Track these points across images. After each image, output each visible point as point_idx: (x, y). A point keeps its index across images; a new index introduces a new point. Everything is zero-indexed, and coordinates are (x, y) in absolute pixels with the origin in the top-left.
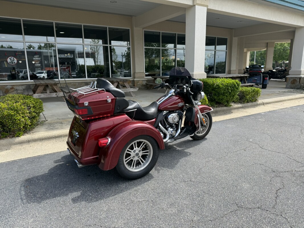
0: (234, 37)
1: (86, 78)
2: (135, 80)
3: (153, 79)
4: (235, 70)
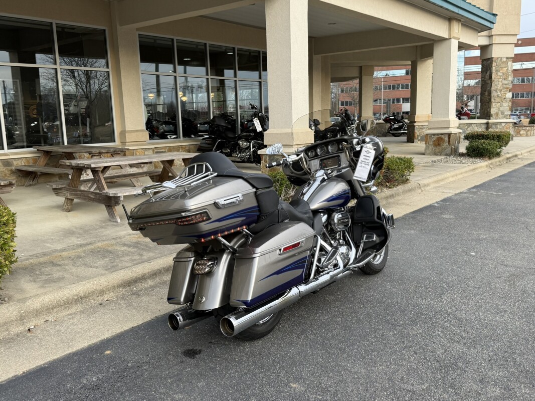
0: (315, 55)
2: (126, 148)
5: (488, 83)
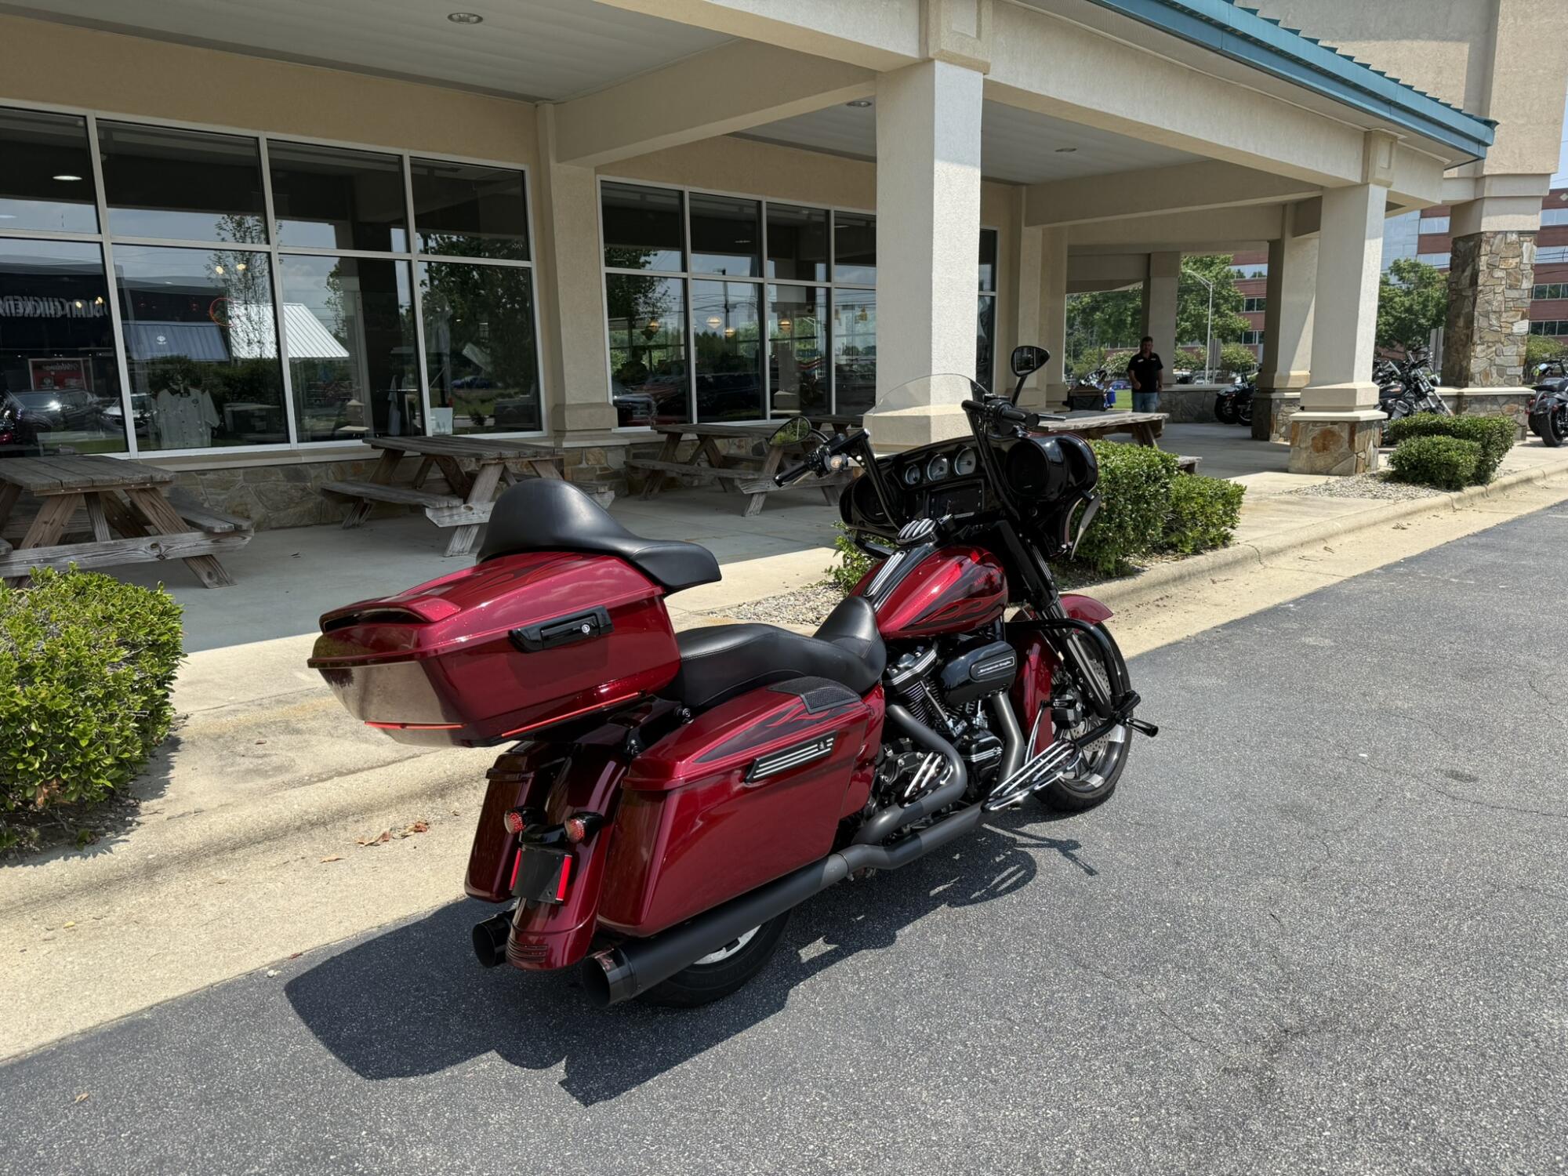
1: (287, 440)
3: (664, 437)
4: (1036, 389)
5: (1467, 297)
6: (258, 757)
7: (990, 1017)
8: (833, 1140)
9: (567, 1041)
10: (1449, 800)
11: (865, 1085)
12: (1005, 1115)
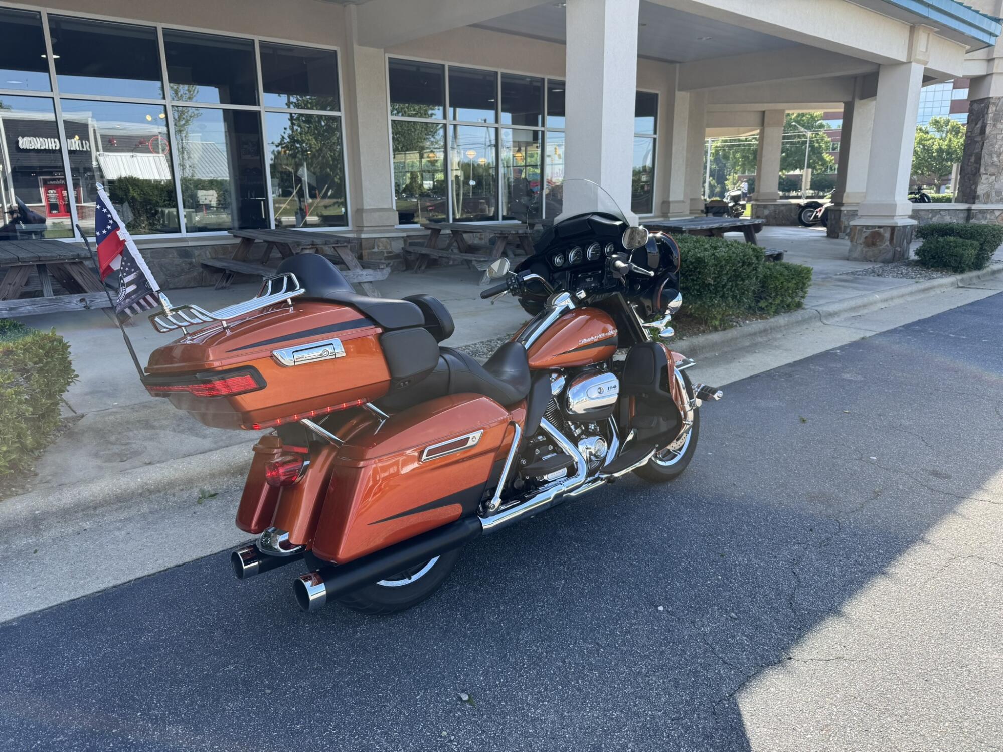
0: (679, 90)
1: (180, 231)
2: (363, 236)
3: (429, 232)
4: (683, 201)
5: (977, 142)
6: (122, 444)
7: (584, 642)
8: (460, 730)
9: (290, 651)
10: (929, 491)
11: (490, 689)
12: (583, 716)
